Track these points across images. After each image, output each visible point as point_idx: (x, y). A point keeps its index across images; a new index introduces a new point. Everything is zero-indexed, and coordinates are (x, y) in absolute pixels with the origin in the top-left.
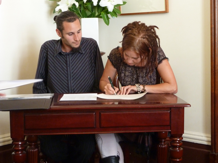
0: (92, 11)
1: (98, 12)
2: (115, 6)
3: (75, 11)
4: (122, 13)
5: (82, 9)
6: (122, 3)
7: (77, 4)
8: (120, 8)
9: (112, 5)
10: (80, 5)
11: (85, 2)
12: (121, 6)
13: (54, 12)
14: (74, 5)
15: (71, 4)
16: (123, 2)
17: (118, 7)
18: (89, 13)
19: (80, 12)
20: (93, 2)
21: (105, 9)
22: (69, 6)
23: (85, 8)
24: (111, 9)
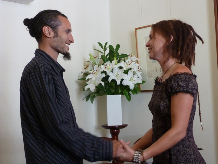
0: (116, 89)
1: (121, 90)
2: (135, 85)
3: (101, 89)
4: (141, 90)
5: (107, 87)
6: (142, 82)
7: (103, 84)
8: (140, 86)
9: (133, 83)
10: (105, 84)
11: (110, 82)
12: (141, 85)
13: (84, 90)
14: (101, 84)
15: (98, 84)
16: (143, 81)
17: (138, 85)
18: (113, 91)
19: (105, 90)
20: (117, 82)
21: (127, 87)
22: (96, 85)
23: (109, 86)
24: (132, 87)
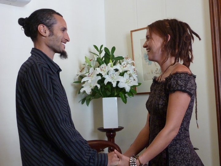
0: (112, 92)
1: (117, 92)
2: (131, 87)
3: (97, 91)
4: (137, 92)
5: (103, 90)
6: (137, 85)
7: (99, 86)
8: (136, 88)
9: (129, 86)
10: (101, 87)
11: (105, 84)
12: (137, 87)
13: (79, 93)
14: (96, 86)
15: (93, 86)
16: (138, 83)
17: (134, 88)
18: (109, 93)
19: (101, 93)
20: (112, 84)
21: (123, 90)
22: (92, 87)
23: (105, 89)
24: (128, 89)
